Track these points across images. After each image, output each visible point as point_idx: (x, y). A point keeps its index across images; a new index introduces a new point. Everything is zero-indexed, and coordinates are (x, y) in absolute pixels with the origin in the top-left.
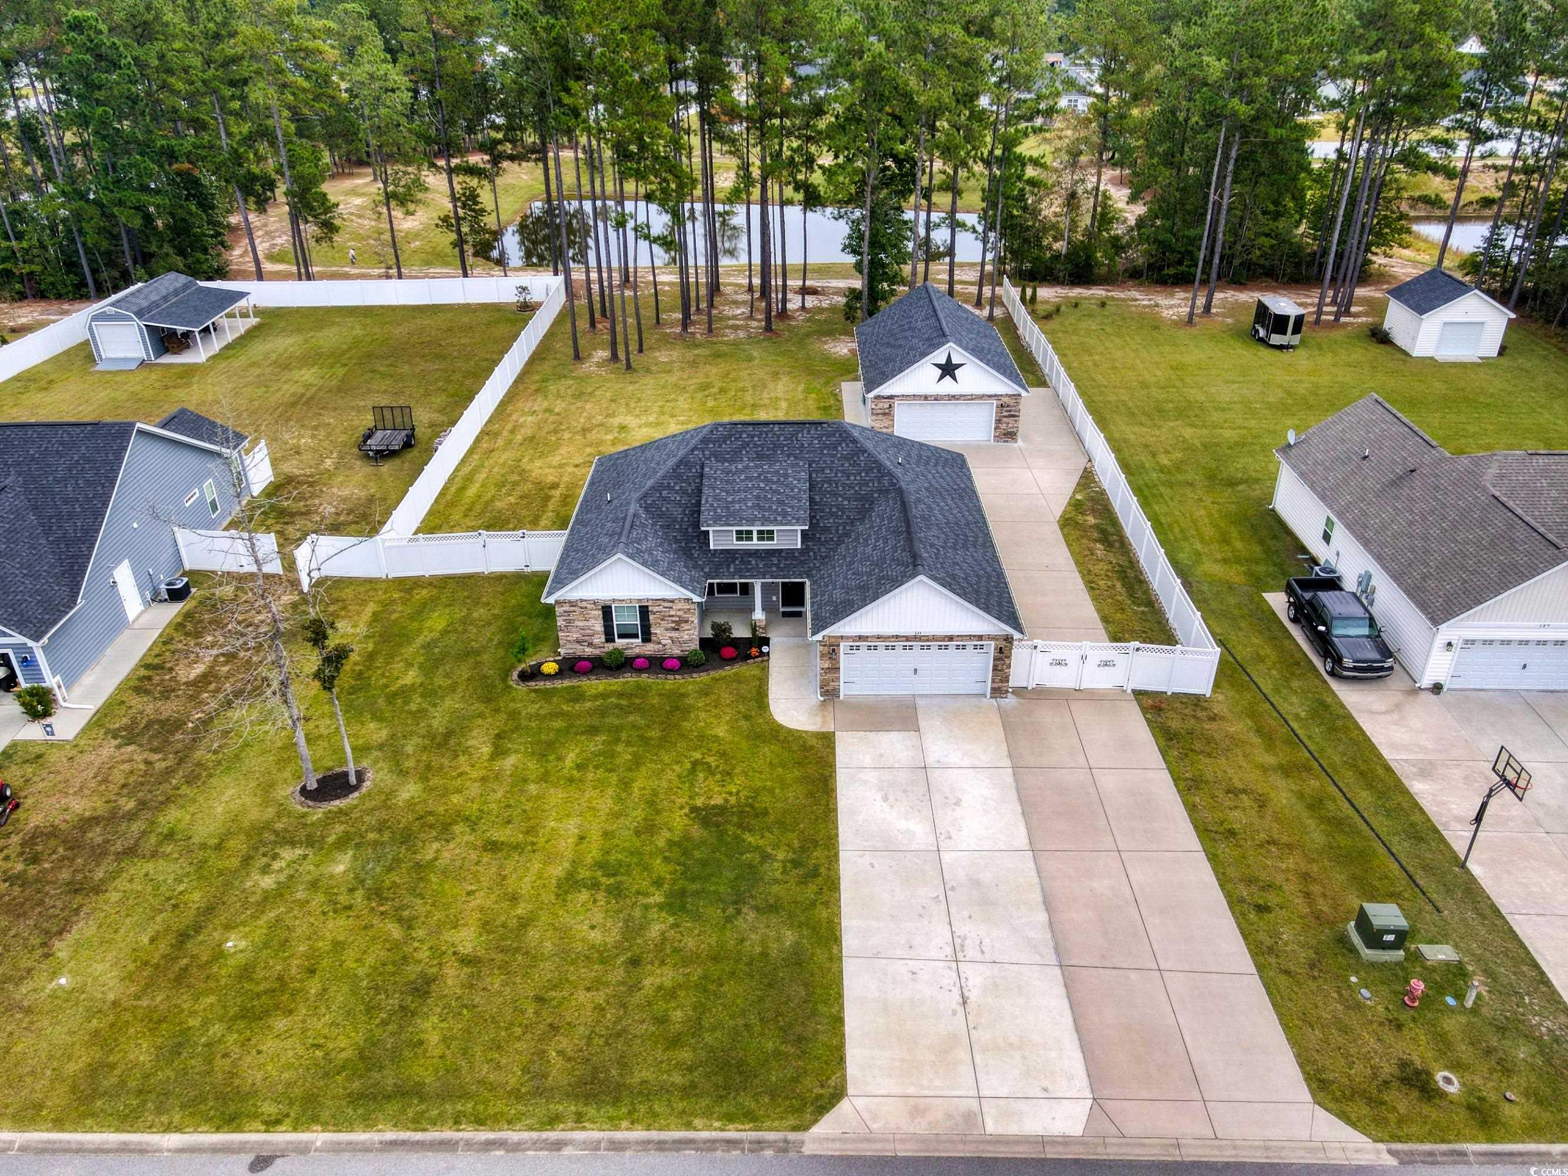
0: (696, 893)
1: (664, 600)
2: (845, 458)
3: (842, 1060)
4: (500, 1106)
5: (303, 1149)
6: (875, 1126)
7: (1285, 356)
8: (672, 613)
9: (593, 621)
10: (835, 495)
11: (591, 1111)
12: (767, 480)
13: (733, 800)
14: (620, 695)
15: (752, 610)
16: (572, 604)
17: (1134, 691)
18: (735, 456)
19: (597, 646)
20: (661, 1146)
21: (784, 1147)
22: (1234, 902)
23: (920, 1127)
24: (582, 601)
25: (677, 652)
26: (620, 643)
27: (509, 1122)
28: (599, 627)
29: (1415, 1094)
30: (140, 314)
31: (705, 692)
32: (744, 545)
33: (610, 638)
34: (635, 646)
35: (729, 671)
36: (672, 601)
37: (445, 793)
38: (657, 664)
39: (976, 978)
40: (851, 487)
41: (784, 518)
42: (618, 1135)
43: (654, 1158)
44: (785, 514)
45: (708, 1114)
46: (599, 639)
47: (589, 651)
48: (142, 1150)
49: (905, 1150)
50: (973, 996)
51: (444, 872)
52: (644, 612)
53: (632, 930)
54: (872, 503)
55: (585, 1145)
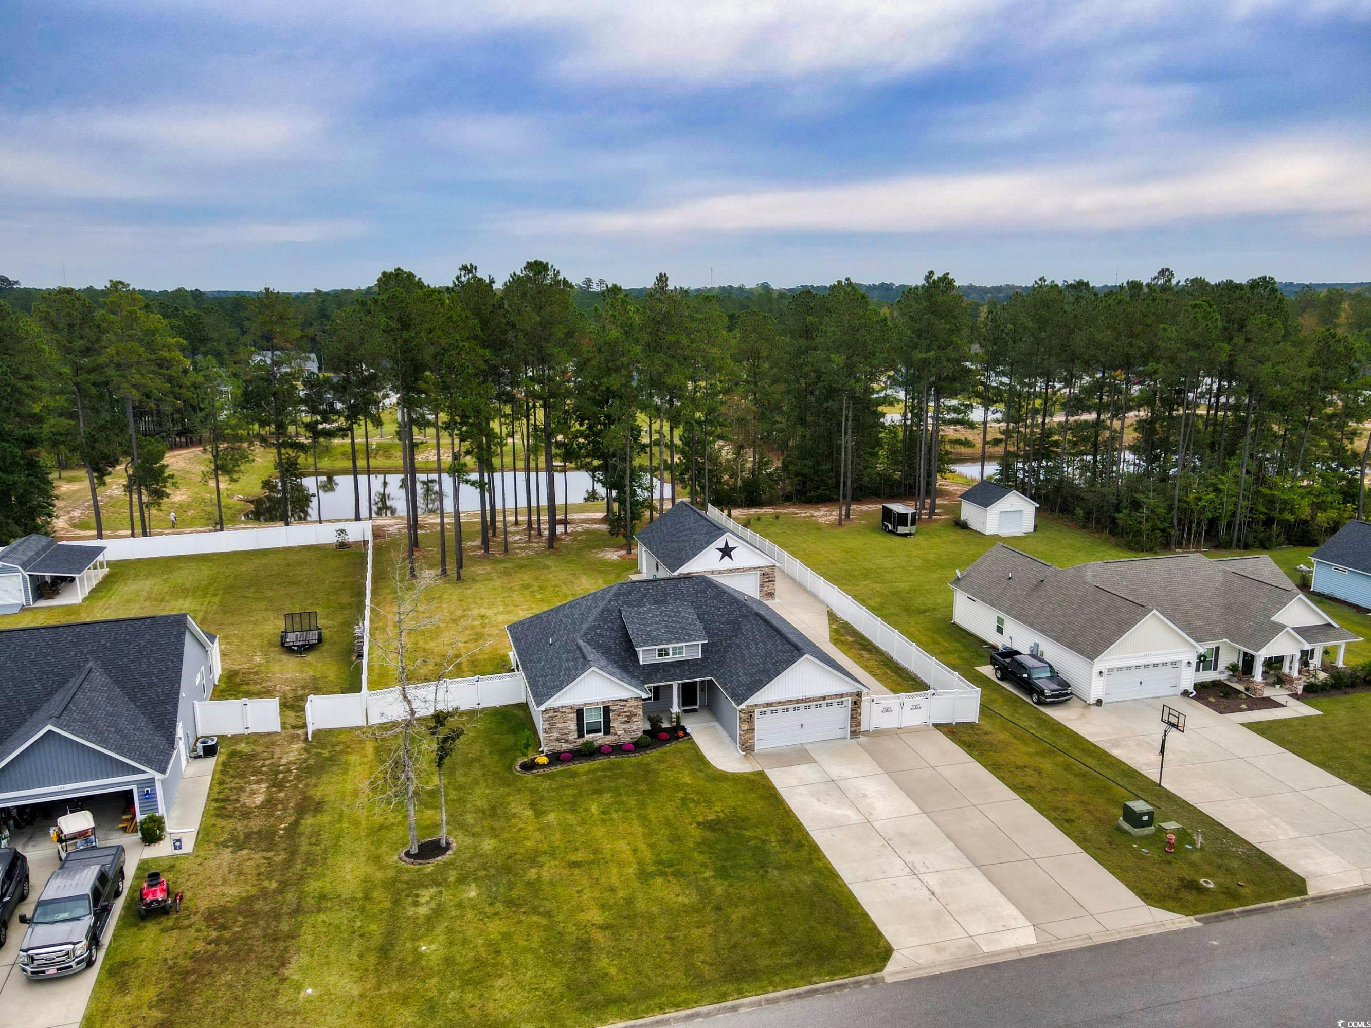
0: (733, 867)
1: (620, 700)
2: (713, 598)
3: (880, 934)
4: (684, 995)
6: (920, 961)
7: (909, 540)
8: (626, 709)
9: (569, 722)
10: (715, 622)
11: (745, 986)
12: (669, 616)
13: (722, 815)
14: (603, 770)
15: (671, 705)
16: (555, 710)
17: (933, 725)
18: (640, 603)
19: (573, 741)
20: (799, 996)
21: (874, 982)
22: (1053, 820)
23: (946, 957)
24: (562, 707)
25: (628, 739)
26: (588, 737)
27: (696, 1002)
28: (573, 726)
30: (24, 566)
31: (661, 761)
32: (663, 659)
33: (581, 735)
34: (599, 739)
35: (668, 747)
36: (626, 700)
37: (517, 842)
38: (618, 749)
39: (932, 881)
41: (688, 637)
42: (770, 995)
43: (798, 1003)
44: (690, 635)
45: (818, 974)
46: (573, 736)
47: (565, 746)
49: (945, 970)
50: (936, 889)
51: (551, 883)
52: (607, 710)
53: (705, 893)
54: (739, 624)
55: (751, 1005)
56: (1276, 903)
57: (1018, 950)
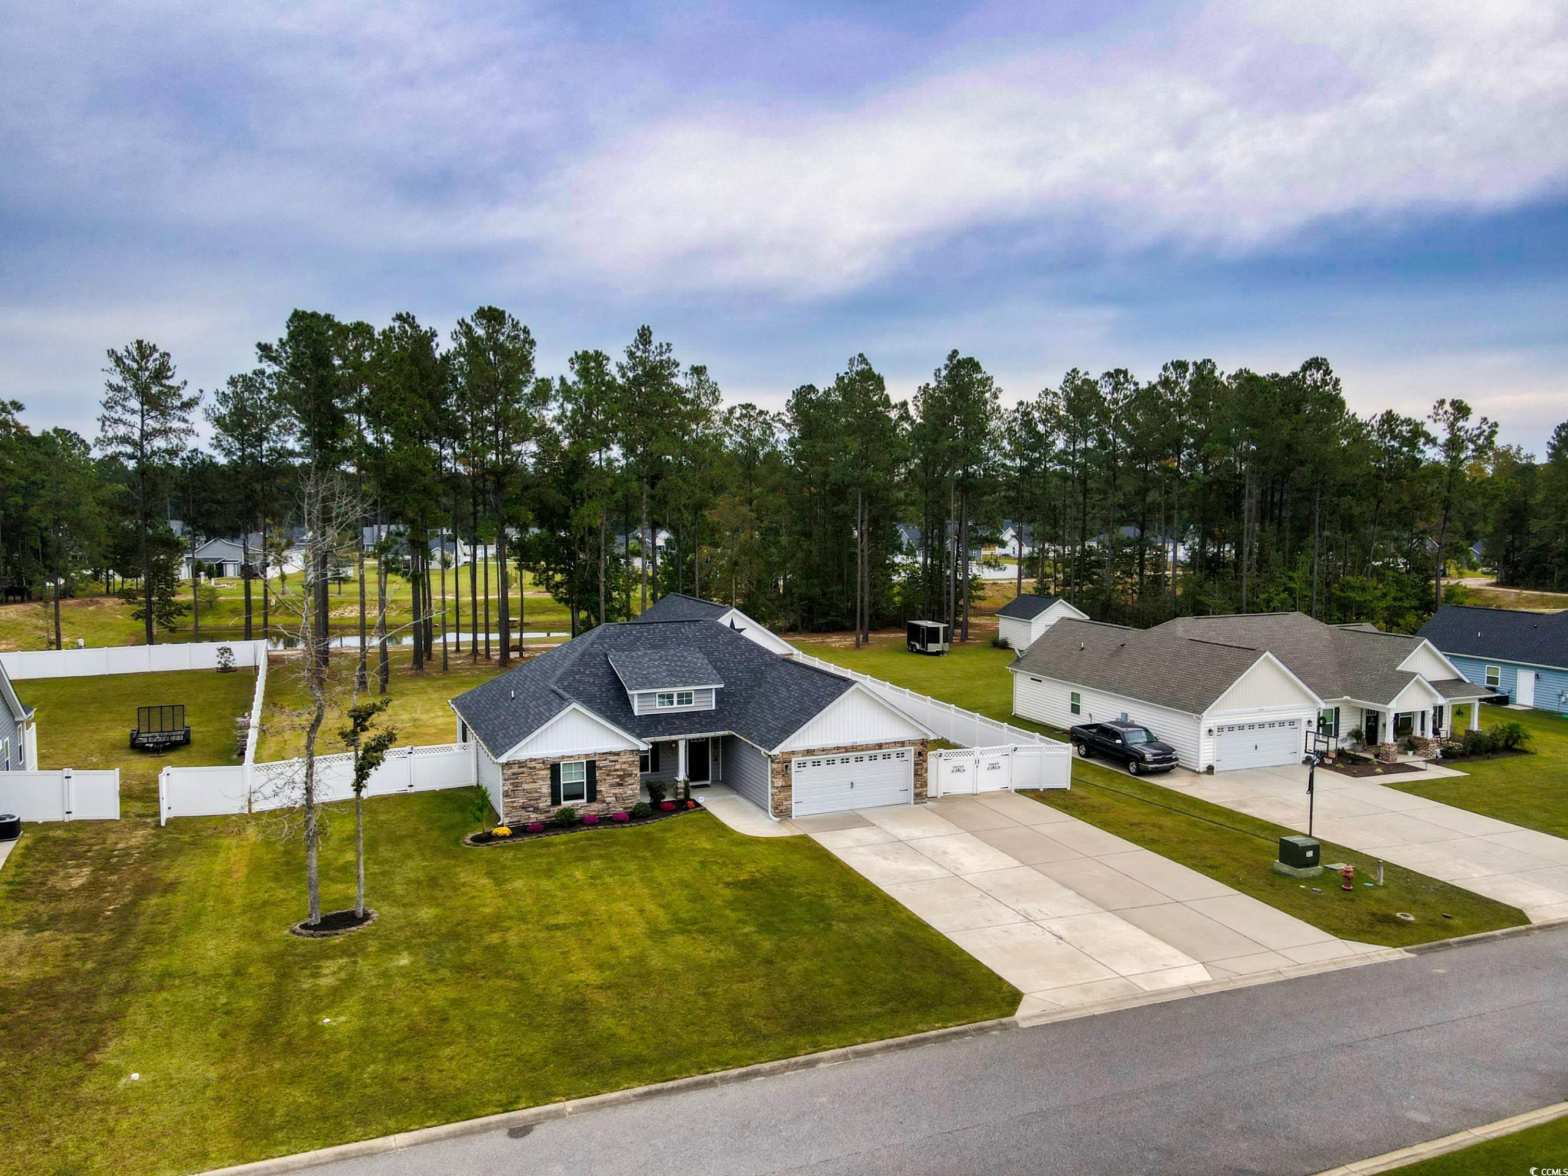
0: (783, 922)
1: (611, 753)
3: (1000, 979)
4: (732, 1052)
5: (558, 1115)
6: (1063, 1004)
7: (941, 658)
8: (618, 767)
9: (540, 782)
10: (729, 669)
11: (820, 1039)
12: (671, 661)
13: (758, 875)
16: (521, 764)
17: (1016, 791)
19: (543, 810)
21: (1004, 1027)
22: (1194, 867)
23: (1097, 998)
24: (531, 760)
25: (622, 807)
26: (566, 805)
27: (752, 1058)
28: (546, 789)
29: (1393, 926)
31: (667, 830)
32: (667, 709)
33: (556, 801)
34: (581, 806)
36: (618, 754)
37: (470, 909)
38: (606, 819)
39: (1057, 927)
40: (740, 663)
41: (699, 677)
42: (858, 1048)
43: (901, 1054)
45: (923, 1021)
46: (545, 803)
47: (534, 817)
49: (1099, 1011)
50: (1062, 934)
52: (592, 767)
53: (747, 949)
54: (762, 673)
55: (833, 1059)
56: (1498, 932)
57: (1191, 988)
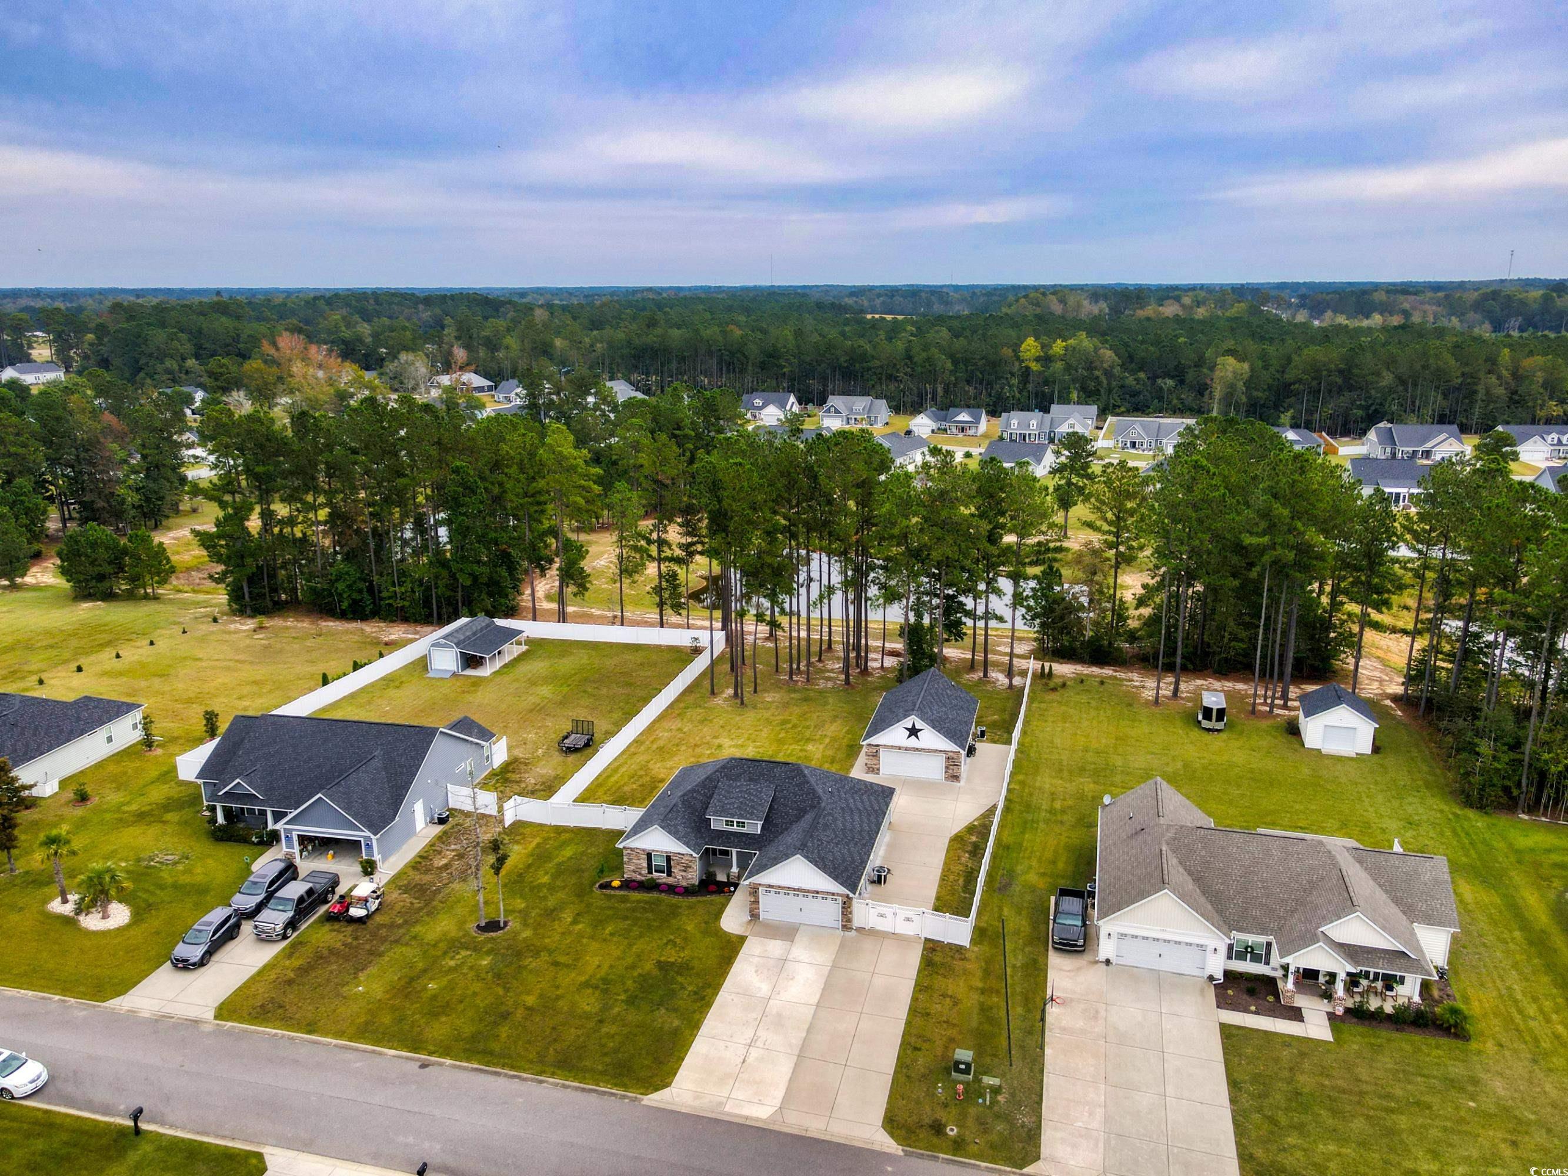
0: (642, 998)
1: (679, 854)
2: (797, 785)
3: (675, 1074)
6: (677, 1100)
7: (1208, 737)
8: (684, 861)
9: (642, 861)
10: (786, 806)
11: (559, 1072)
13: (680, 960)
14: (646, 902)
15: (732, 867)
16: (632, 849)
17: (926, 939)
18: (737, 778)
19: (642, 876)
21: (634, 1100)
22: (904, 1044)
23: (697, 1103)
24: (637, 848)
25: (684, 884)
26: (655, 875)
28: (645, 865)
29: (932, 1131)
30: (458, 645)
31: (690, 907)
32: (729, 828)
33: (650, 872)
34: (662, 878)
35: (709, 898)
36: (683, 855)
37: (543, 937)
38: (672, 889)
39: (754, 1054)
40: (796, 802)
41: (752, 816)
42: (567, 1083)
44: (755, 814)
45: (607, 1082)
46: (645, 871)
47: (639, 877)
48: (380, 1054)
49: (685, 1110)
50: (749, 1060)
52: (669, 859)
55: (552, 1083)
57: (747, 1118)
